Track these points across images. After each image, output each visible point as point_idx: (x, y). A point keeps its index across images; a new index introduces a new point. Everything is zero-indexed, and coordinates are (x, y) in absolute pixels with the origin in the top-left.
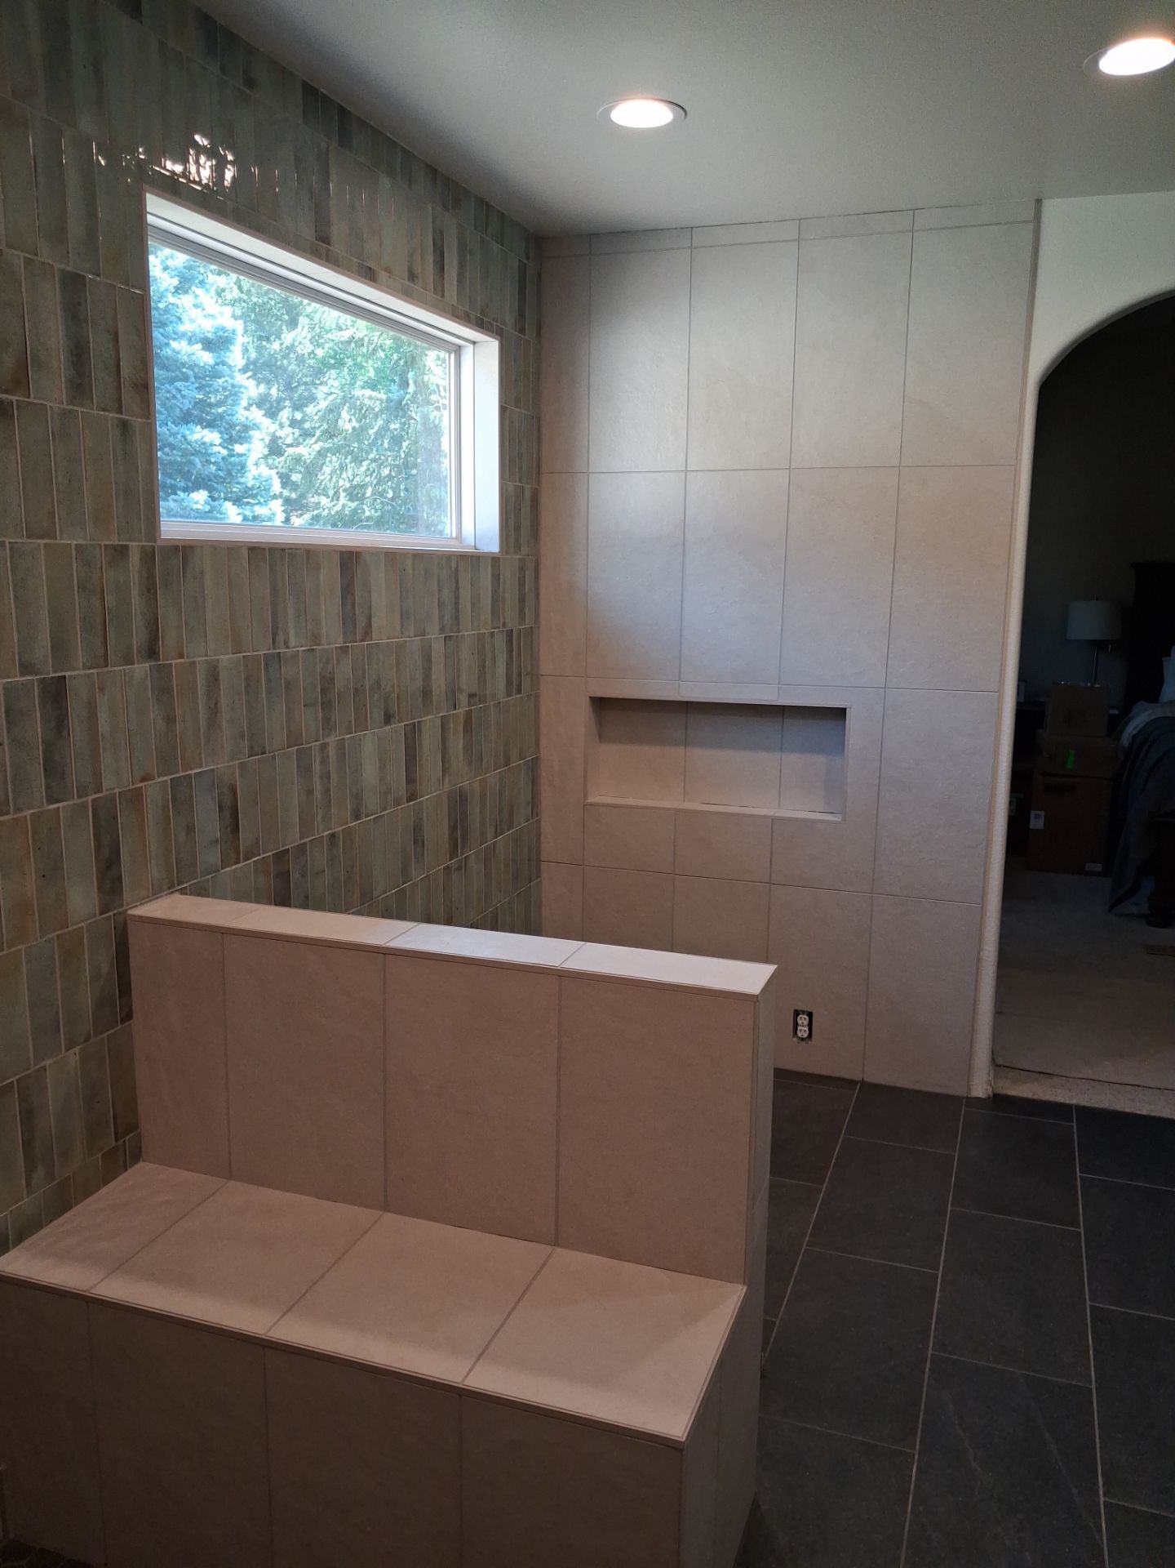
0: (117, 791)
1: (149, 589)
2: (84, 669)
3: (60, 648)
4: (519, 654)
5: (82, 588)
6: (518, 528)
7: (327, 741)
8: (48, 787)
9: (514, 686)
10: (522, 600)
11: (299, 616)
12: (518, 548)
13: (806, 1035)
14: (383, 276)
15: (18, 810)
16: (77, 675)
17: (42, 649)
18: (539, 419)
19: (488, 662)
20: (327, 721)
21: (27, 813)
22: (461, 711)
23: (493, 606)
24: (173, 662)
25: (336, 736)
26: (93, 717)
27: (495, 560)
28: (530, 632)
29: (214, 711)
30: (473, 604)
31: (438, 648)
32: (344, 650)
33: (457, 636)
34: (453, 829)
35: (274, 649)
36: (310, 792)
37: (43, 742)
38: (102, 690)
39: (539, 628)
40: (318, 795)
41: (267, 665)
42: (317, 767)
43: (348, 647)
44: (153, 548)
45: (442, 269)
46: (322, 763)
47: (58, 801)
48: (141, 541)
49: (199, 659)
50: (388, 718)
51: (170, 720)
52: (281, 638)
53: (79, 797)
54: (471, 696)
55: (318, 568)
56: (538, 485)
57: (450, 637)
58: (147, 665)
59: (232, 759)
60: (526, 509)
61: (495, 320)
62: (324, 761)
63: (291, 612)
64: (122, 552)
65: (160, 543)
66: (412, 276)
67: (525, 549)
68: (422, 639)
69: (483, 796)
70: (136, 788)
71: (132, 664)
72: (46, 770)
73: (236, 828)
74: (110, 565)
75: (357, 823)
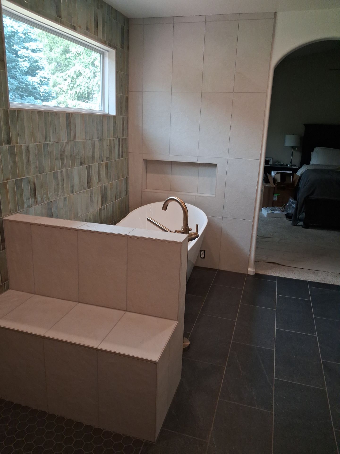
1: (7, 123)
4: (122, 146)
6: (121, 108)
7: (62, 170)
9: (120, 155)
10: (123, 130)
11: (53, 133)
12: (122, 114)
13: (203, 257)
14: (78, 28)
18: (128, 75)
19: (112, 148)
20: (62, 164)
22: (104, 162)
23: (114, 131)
24: (15, 145)
25: (65, 168)
27: (114, 117)
28: (126, 140)
29: (28, 160)
30: (107, 130)
31: (97, 143)
32: (67, 143)
33: (103, 140)
34: (102, 198)
35: (46, 142)
36: (58, 185)
39: (128, 138)
40: (60, 186)
41: (44, 147)
42: (60, 178)
43: (69, 142)
45: (97, 27)
46: (61, 176)
48: (4, 108)
49: (23, 144)
50: (81, 164)
51: (15, 162)
52: (48, 139)
54: (107, 158)
55: (59, 118)
56: (128, 95)
57: (100, 140)
58: (7, 146)
59: (34, 174)
60: (124, 103)
61: (114, 44)
62: (62, 176)
63: (51, 131)
65: (9, 109)
66: (88, 29)
67: (124, 114)
68: (92, 140)
69: (111, 188)
70: (5, 182)
73: (35, 195)
75: (72, 194)
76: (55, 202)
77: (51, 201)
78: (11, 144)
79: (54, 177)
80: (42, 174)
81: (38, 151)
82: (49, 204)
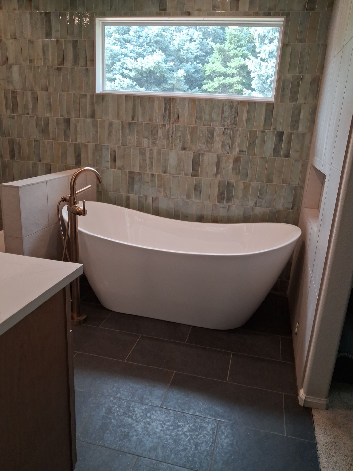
0: (81, 143)
1: (92, 104)
2: (74, 117)
3: (69, 113)
4: (289, 143)
5: (74, 102)
8: (64, 138)
10: (295, 121)
11: (144, 114)
13: (296, 332)
15: (58, 140)
16: (72, 119)
17: (65, 113)
19: (258, 142)
20: (153, 143)
21: (60, 141)
24: (98, 120)
25: (157, 148)
26: (76, 127)
29: (110, 132)
35: (133, 121)
36: (144, 160)
37: (64, 130)
38: (78, 122)
39: (312, 134)
40: (148, 162)
41: (130, 125)
42: (148, 155)
44: (94, 95)
47: (66, 141)
49: (107, 120)
51: (97, 132)
52: (136, 119)
53: (71, 141)
55: (153, 102)
58: (91, 119)
59: (116, 144)
62: (151, 153)
64: (85, 95)
70: (86, 144)
71: (87, 118)
72: (64, 134)
73: (115, 161)
74: (81, 98)
75: (164, 174)
76: (139, 174)
77: (134, 172)
78: (94, 119)
79: (140, 153)
80: (125, 146)
81: (122, 127)
82: (131, 173)
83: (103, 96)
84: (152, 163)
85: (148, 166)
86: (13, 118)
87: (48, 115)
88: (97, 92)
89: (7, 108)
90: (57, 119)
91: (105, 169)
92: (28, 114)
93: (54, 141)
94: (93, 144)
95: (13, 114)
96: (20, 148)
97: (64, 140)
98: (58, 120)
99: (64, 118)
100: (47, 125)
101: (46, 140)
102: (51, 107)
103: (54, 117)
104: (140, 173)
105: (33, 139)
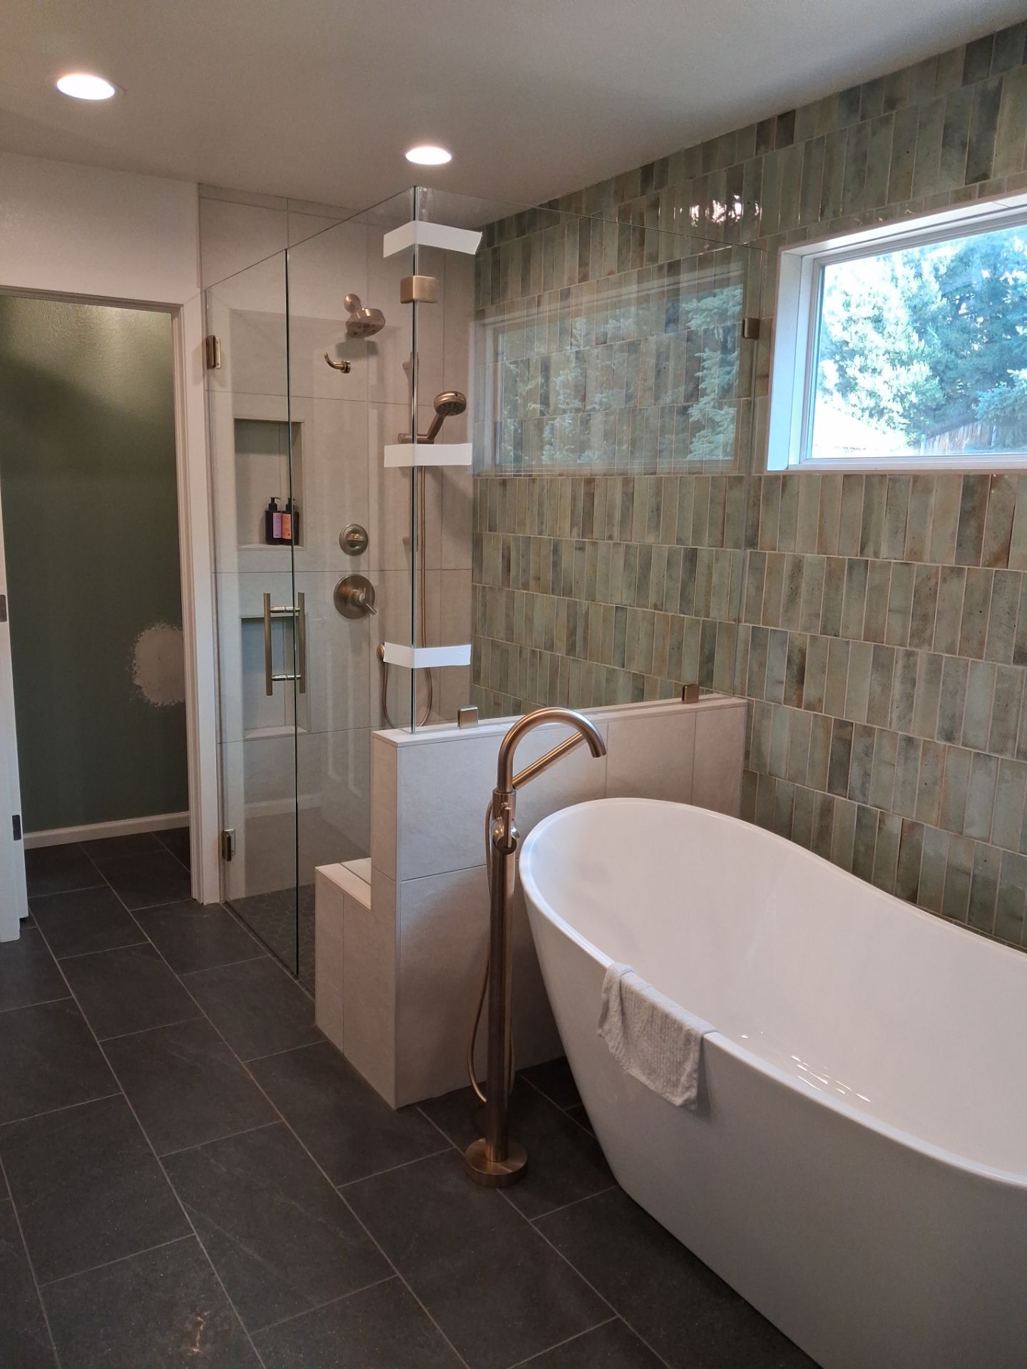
0: (718, 621)
1: (755, 503)
2: (708, 546)
3: (697, 534)
5: (712, 501)
7: (915, 650)
8: (681, 605)
11: (895, 533)
15: (666, 611)
16: (704, 550)
17: (689, 533)
20: (919, 632)
21: (670, 614)
24: (767, 552)
25: (930, 650)
26: (710, 575)
29: (795, 592)
35: (862, 556)
36: (886, 687)
37: (682, 581)
38: (717, 560)
40: (896, 694)
41: (851, 567)
42: (898, 668)
43: (963, 569)
44: (760, 478)
47: (685, 614)
49: (788, 553)
50: (1023, 658)
51: (759, 589)
52: (870, 549)
53: (696, 616)
58: (749, 551)
59: (806, 629)
64: (739, 481)
65: (765, 474)
72: (681, 595)
73: (801, 682)
74: (731, 488)
75: (948, 744)
76: (868, 732)
77: (852, 723)
78: (757, 549)
79: (875, 661)
80: (832, 637)
81: (830, 575)
82: (842, 725)
83: (785, 480)
84: (908, 698)
85: (895, 706)
86: (581, 549)
87: (650, 539)
88: (768, 469)
89: (572, 526)
90: (669, 550)
91: (771, 705)
92: (610, 537)
93: (656, 612)
94: (749, 625)
95: (582, 538)
96: (586, 627)
97: (678, 611)
98: (671, 553)
99: (686, 549)
100: (646, 567)
101: (639, 609)
102: (659, 516)
103: (665, 545)
104: (871, 728)
105: (615, 605)
